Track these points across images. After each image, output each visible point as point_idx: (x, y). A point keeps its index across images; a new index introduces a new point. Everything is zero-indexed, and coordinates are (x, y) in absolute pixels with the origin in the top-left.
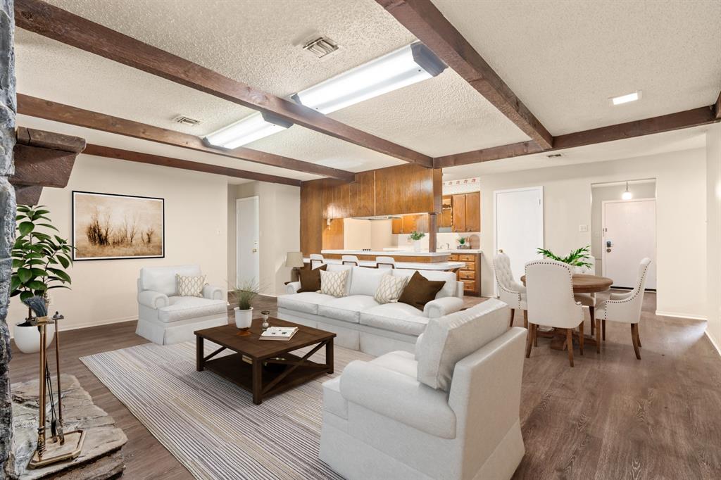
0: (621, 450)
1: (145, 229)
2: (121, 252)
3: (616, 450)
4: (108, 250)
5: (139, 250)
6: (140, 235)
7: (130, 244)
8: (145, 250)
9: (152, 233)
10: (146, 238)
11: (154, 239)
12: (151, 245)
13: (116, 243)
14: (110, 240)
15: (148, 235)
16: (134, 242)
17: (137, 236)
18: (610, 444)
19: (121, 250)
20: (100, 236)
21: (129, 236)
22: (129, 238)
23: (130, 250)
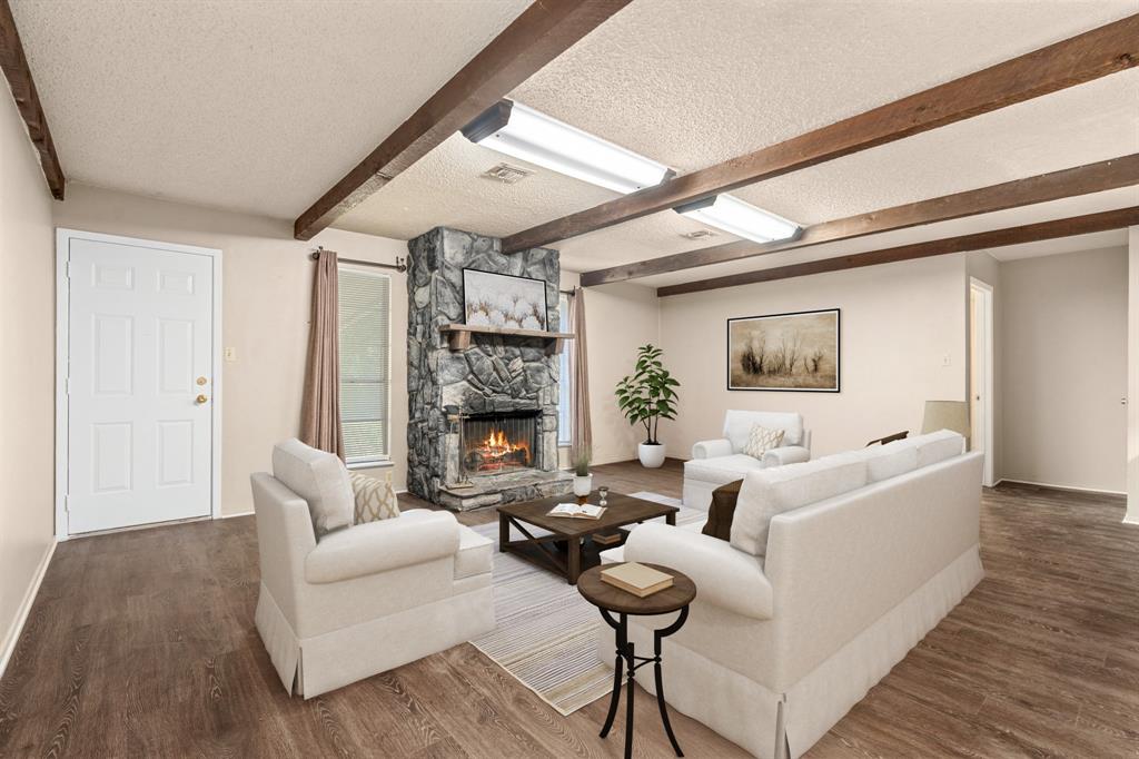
0: (242, 699)
1: (810, 353)
2: (778, 383)
3: (248, 695)
4: (762, 379)
5: (800, 380)
6: (803, 362)
7: (789, 373)
8: (810, 380)
9: (820, 358)
10: (811, 365)
11: (824, 366)
12: (819, 374)
13: (772, 372)
14: (765, 369)
15: (814, 361)
16: (794, 370)
17: (799, 364)
18: (259, 696)
19: (780, 380)
20: (754, 364)
21: (788, 363)
22: (788, 366)
23: (789, 381)
